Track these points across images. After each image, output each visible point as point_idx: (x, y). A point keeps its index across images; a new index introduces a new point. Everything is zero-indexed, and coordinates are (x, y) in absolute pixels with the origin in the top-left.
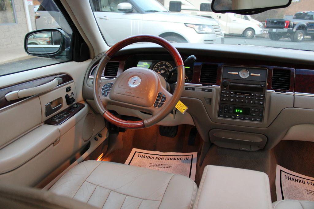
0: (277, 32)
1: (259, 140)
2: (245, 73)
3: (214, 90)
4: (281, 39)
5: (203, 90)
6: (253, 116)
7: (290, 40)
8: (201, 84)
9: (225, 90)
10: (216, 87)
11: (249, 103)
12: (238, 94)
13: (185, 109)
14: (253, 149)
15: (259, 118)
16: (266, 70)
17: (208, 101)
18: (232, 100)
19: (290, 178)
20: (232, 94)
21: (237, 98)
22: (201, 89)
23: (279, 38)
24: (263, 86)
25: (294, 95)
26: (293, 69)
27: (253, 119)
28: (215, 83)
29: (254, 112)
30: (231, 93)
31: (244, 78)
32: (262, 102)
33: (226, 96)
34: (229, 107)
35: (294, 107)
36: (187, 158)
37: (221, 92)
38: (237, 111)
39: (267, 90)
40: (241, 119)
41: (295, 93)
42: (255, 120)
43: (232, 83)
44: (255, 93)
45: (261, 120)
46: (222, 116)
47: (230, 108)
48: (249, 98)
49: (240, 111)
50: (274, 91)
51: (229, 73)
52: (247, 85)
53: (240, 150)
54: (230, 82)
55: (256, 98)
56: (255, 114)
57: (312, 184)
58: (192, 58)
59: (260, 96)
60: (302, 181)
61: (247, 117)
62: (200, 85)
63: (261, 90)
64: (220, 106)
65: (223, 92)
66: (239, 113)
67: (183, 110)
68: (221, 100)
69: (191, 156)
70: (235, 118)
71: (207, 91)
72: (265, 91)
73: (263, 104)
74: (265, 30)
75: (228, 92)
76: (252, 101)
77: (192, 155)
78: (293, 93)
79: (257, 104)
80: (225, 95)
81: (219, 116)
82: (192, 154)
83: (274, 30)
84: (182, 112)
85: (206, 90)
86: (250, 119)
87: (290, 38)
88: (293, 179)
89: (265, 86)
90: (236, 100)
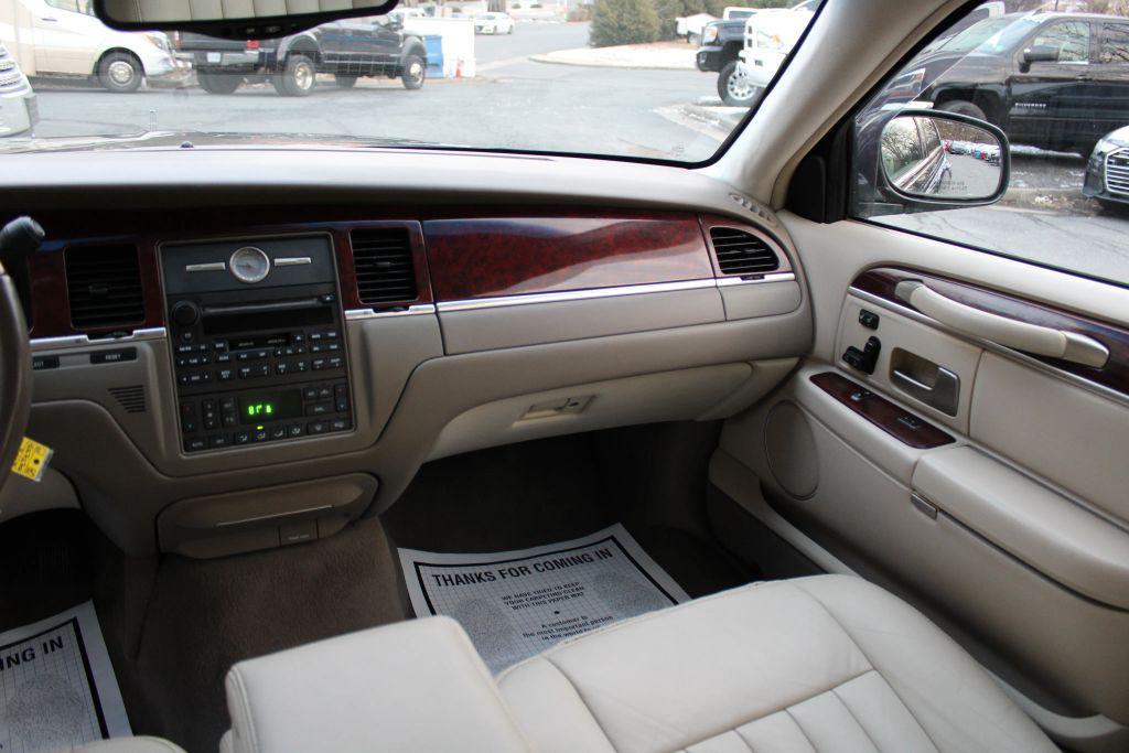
0: (225, 63)
1: (350, 494)
2: (253, 263)
3: (145, 347)
4: (242, 89)
5: (97, 357)
6: (318, 419)
7: (272, 89)
8: (83, 333)
9: (188, 339)
10: (148, 337)
11: (292, 370)
12: (241, 345)
13: (42, 460)
14: (327, 529)
15: (339, 419)
16: (327, 237)
17: (132, 398)
18: (225, 374)
19: (450, 579)
20: (221, 351)
21: (245, 363)
22: (88, 357)
23: (236, 86)
24: (328, 298)
25: (437, 313)
26: (414, 224)
27: (318, 428)
28: (141, 317)
29: (318, 400)
30: (218, 346)
31: (251, 279)
32: (338, 360)
33: (200, 363)
34: (221, 403)
35: (445, 354)
36: (52, 642)
37: (176, 351)
38: (251, 410)
39: (347, 312)
40: (278, 438)
41: (438, 304)
42: (329, 429)
43: (212, 306)
44: (306, 329)
45: (350, 424)
46: (200, 444)
47: (227, 406)
48: (289, 352)
49: (263, 410)
50: (371, 310)
51: (188, 267)
52: (272, 306)
53: (281, 547)
54: (204, 306)
55: (316, 349)
56: (321, 409)
57: (513, 571)
58: (24, 232)
59: (325, 340)
60: (486, 574)
61: (297, 426)
62: (78, 341)
63: (327, 315)
64: (181, 407)
65: (182, 349)
66: (261, 417)
67: (32, 465)
68: (179, 382)
69: (71, 625)
70: (253, 440)
71: (115, 360)
72: (341, 317)
73: (344, 364)
74: (178, 59)
75: (203, 347)
76: (301, 364)
77: (75, 621)
78: (432, 306)
79: (323, 368)
80: (196, 361)
81: (187, 448)
82: (73, 616)
83: (213, 58)
84: (29, 475)
85: (108, 357)
86: (307, 432)
87: (271, 82)
88: (458, 580)
89: (335, 300)
90: (240, 371)
